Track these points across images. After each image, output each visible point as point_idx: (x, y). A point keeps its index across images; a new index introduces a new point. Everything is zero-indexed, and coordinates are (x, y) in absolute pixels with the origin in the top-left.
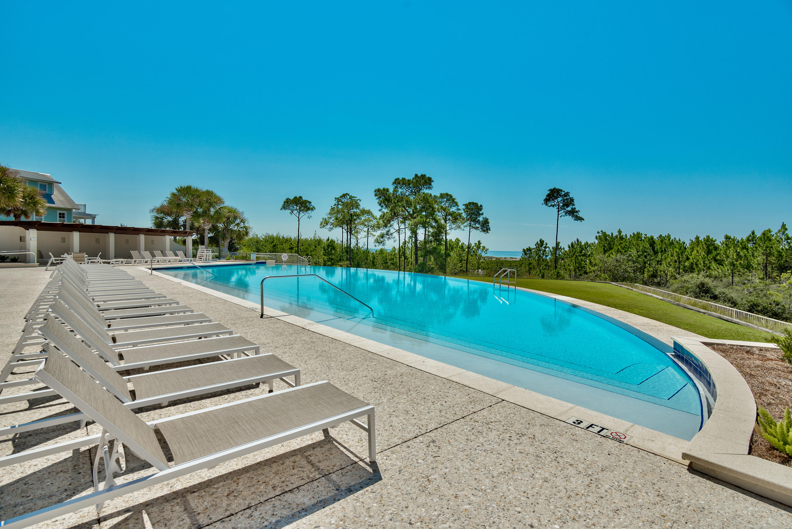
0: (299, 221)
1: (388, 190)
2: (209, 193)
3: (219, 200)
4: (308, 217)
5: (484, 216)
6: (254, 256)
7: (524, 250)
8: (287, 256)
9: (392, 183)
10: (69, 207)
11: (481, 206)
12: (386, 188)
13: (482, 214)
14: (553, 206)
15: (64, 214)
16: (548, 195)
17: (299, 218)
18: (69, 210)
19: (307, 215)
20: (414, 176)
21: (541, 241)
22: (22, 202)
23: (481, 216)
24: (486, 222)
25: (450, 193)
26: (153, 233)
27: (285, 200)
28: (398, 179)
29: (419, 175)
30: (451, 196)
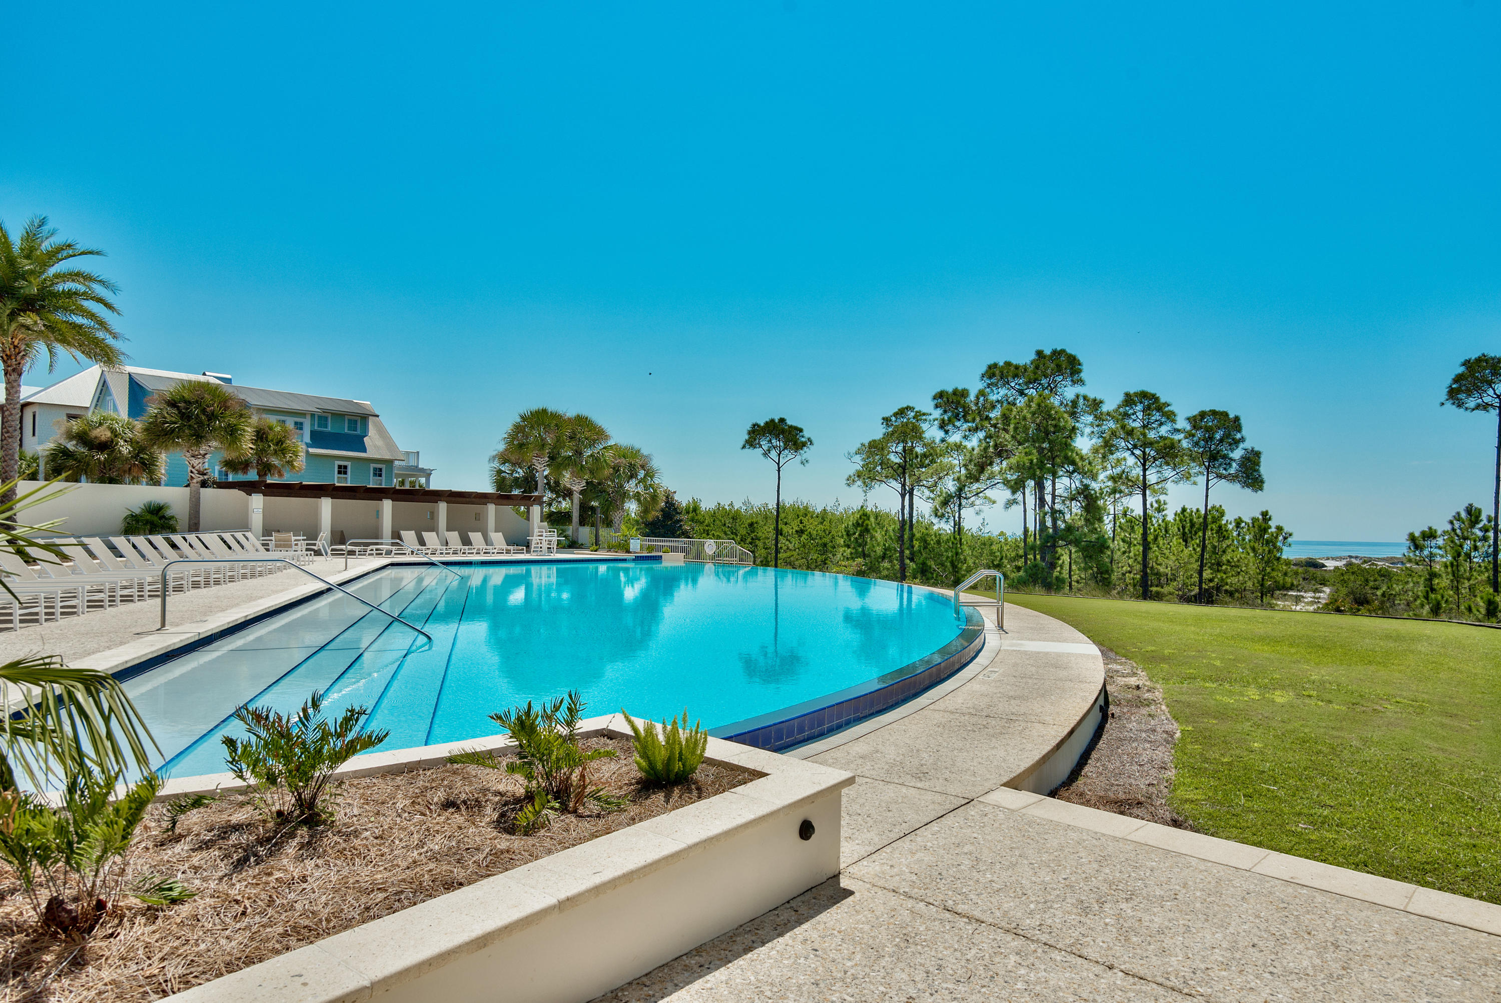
0: (779, 471)
1: (964, 393)
2: (582, 421)
3: (599, 434)
4: (802, 463)
5: (1248, 445)
6: (635, 545)
7: (1412, 538)
8: (714, 545)
9: (978, 377)
10: (387, 456)
11: (1237, 419)
12: (960, 388)
13: (1243, 439)
14: (1485, 407)
15: (345, 467)
16: (1458, 379)
17: (778, 464)
18: (389, 463)
19: (798, 458)
20: (1033, 356)
21: (1469, 510)
22: (252, 448)
23: (1241, 445)
24: (1251, 462)
25: (1151, 390)
26: (464, 499)
27: (748, 427)
28: (995, 365)
29: (1048, 352)
30: (1154, 398)
